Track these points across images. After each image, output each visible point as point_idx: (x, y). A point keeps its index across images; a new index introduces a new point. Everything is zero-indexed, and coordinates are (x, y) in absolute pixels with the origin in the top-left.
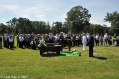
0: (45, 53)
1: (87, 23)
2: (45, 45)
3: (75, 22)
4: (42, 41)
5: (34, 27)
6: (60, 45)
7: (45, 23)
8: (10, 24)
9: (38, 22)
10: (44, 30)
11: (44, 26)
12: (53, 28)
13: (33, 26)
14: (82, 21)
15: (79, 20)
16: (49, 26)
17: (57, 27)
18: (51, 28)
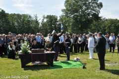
0: (30, 64)
1: (96, 17)
2: (30, 51)
3: (77, 16)
4: (24, 45)
5: (13, 24)
6: (53, 52)
7: (30, 17)
9: (18, 15)
10: (30, 28)
11: (29, 21)
12: (44, 24)
13: (10, 20)
14: (89, 14)
15: (83, 12)
16: (37, 22)
17: (50, 23)
18: (40, 25)
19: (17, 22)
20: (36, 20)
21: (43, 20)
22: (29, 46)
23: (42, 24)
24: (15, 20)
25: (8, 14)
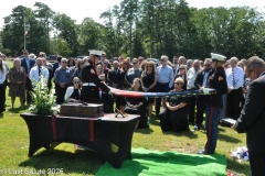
24: (211, 26)
25: (194, 9)
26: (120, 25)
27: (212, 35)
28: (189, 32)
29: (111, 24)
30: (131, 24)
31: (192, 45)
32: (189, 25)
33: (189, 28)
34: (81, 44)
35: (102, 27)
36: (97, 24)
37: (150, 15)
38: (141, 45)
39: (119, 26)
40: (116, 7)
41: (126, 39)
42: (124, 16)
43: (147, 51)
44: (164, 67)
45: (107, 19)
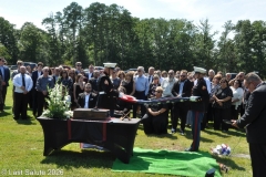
7: (190, 26)
8: (57, 28)
9: (161, 23)
10: (188, 55)
11: (185, 38)
12: (226, 46)
13: (140, 36)
16: (207, 40)
17: (243, 44)
18: (217, 47)
19: (157, 38)
20: (206, 34)
21: (226, 34)
22: (67, 98)
23: (220, 45)
24: (153, 36)
25: (137, 19)
26: (63, 31)
27: (154, 45)
28: (132, 41)
29: (53, 30)
30: (74, 31)
31: (135, 54)
32: (132, 34)
33: (132, 37)
34: (21, 49)
35: (44, 32)
36: (39, 30)
37: (94, 22)
38: (84, 52)
39: (61, 33)
40: (59, 13)
41: (69, 46)
42: (67, 23)
43: (91, 59)
44: (140, 76)
45: (50, 25)
